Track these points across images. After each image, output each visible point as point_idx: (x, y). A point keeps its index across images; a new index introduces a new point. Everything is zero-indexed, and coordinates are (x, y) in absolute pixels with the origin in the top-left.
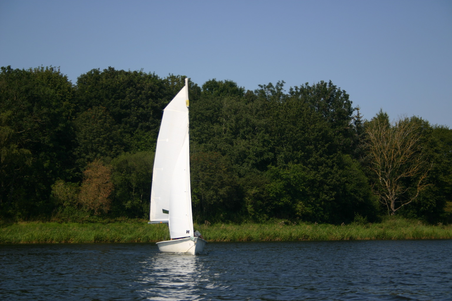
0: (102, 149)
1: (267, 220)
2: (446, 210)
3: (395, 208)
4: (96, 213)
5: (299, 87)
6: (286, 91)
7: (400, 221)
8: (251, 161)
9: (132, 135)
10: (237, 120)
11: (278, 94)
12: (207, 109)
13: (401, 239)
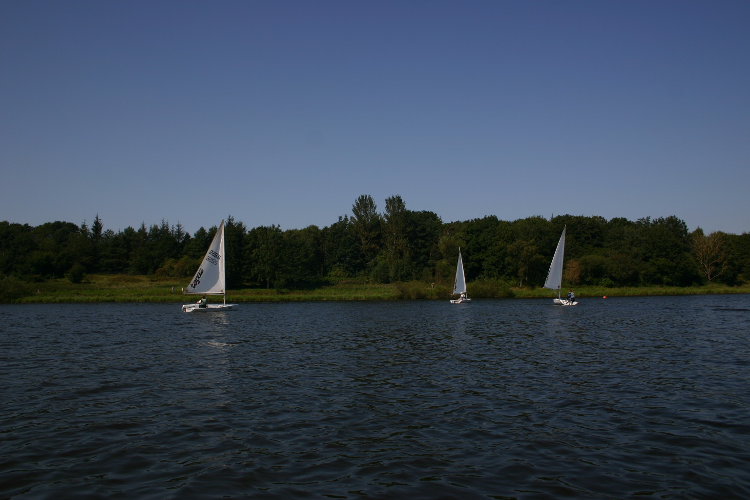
0: (573, 254)
1: (650, 285)
2: (738, 278)
3: (711, 278)
4: (573, 283)
5: (658, 219)
6: (651, 221)
7: (715, 285)
8: (641, 258)
9: (583, 247)
10: (633, 238)
11: (647, 223)
12: (617, 233)
13: (719, 293)
